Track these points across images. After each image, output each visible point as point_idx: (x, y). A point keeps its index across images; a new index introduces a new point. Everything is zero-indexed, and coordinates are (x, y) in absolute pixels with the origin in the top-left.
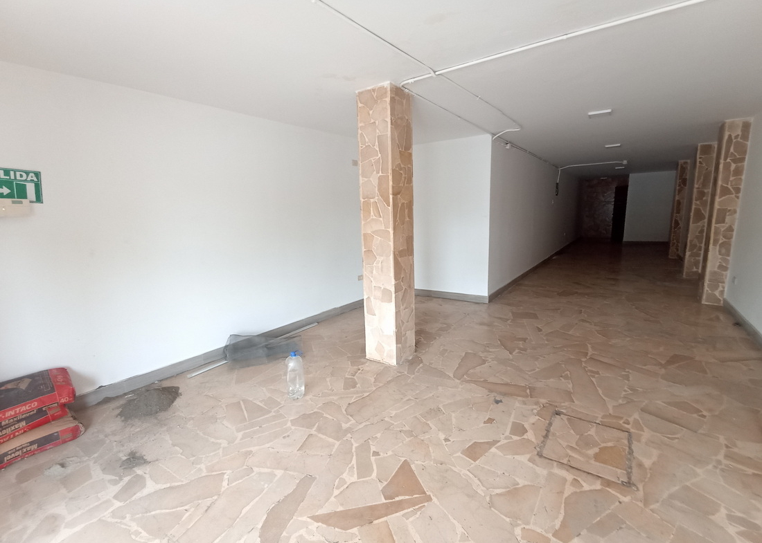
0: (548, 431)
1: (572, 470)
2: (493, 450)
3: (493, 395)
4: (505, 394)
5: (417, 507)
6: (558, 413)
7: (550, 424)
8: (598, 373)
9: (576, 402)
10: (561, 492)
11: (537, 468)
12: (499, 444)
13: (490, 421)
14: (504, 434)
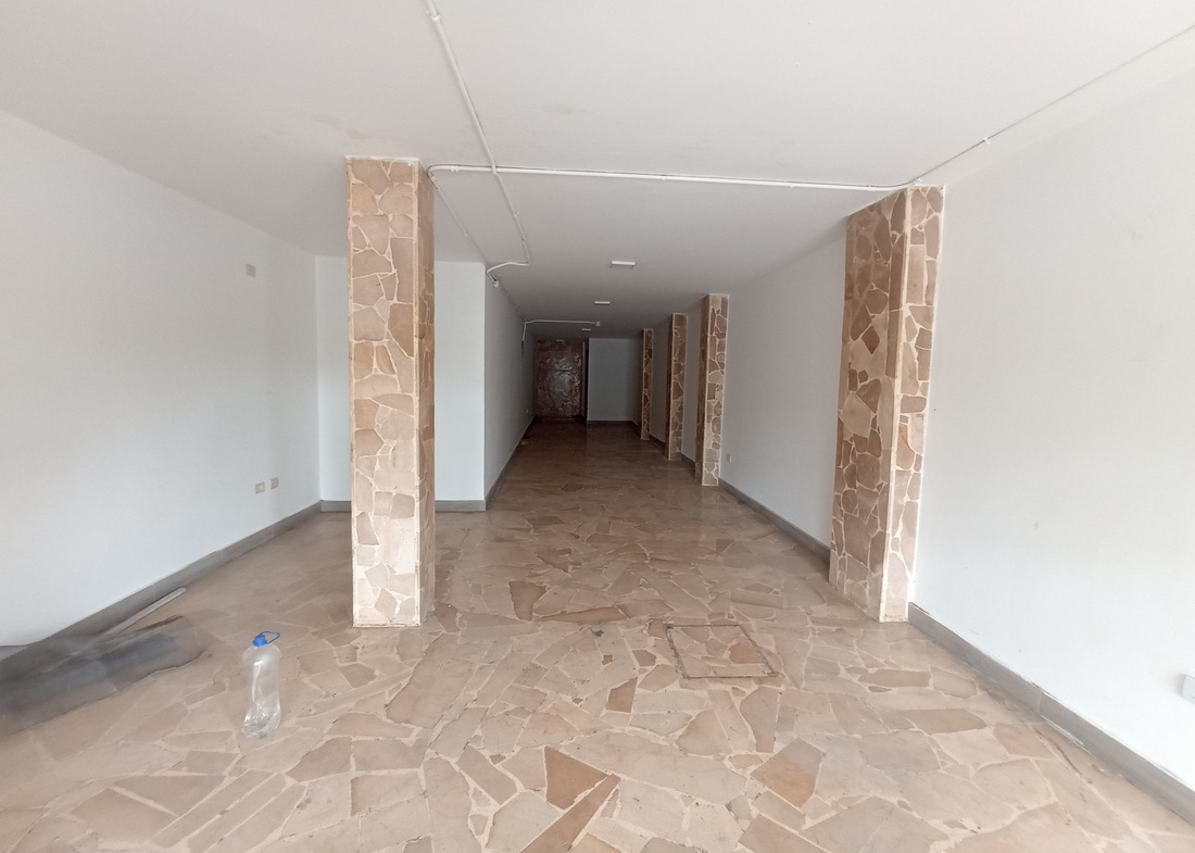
0: (674, 649)
1: (724, 680)
2: (638, 691)
3: (586, 627)
4: (600, 622)
5: (610, 797)
6: (669, 627)
7: (671, 641)
8: (669, 573)
9: (676, 610)
10: (733, 706)
11: (695, 692)
12: (639, 682)
13: (608, 659)
14: (636, 669)
